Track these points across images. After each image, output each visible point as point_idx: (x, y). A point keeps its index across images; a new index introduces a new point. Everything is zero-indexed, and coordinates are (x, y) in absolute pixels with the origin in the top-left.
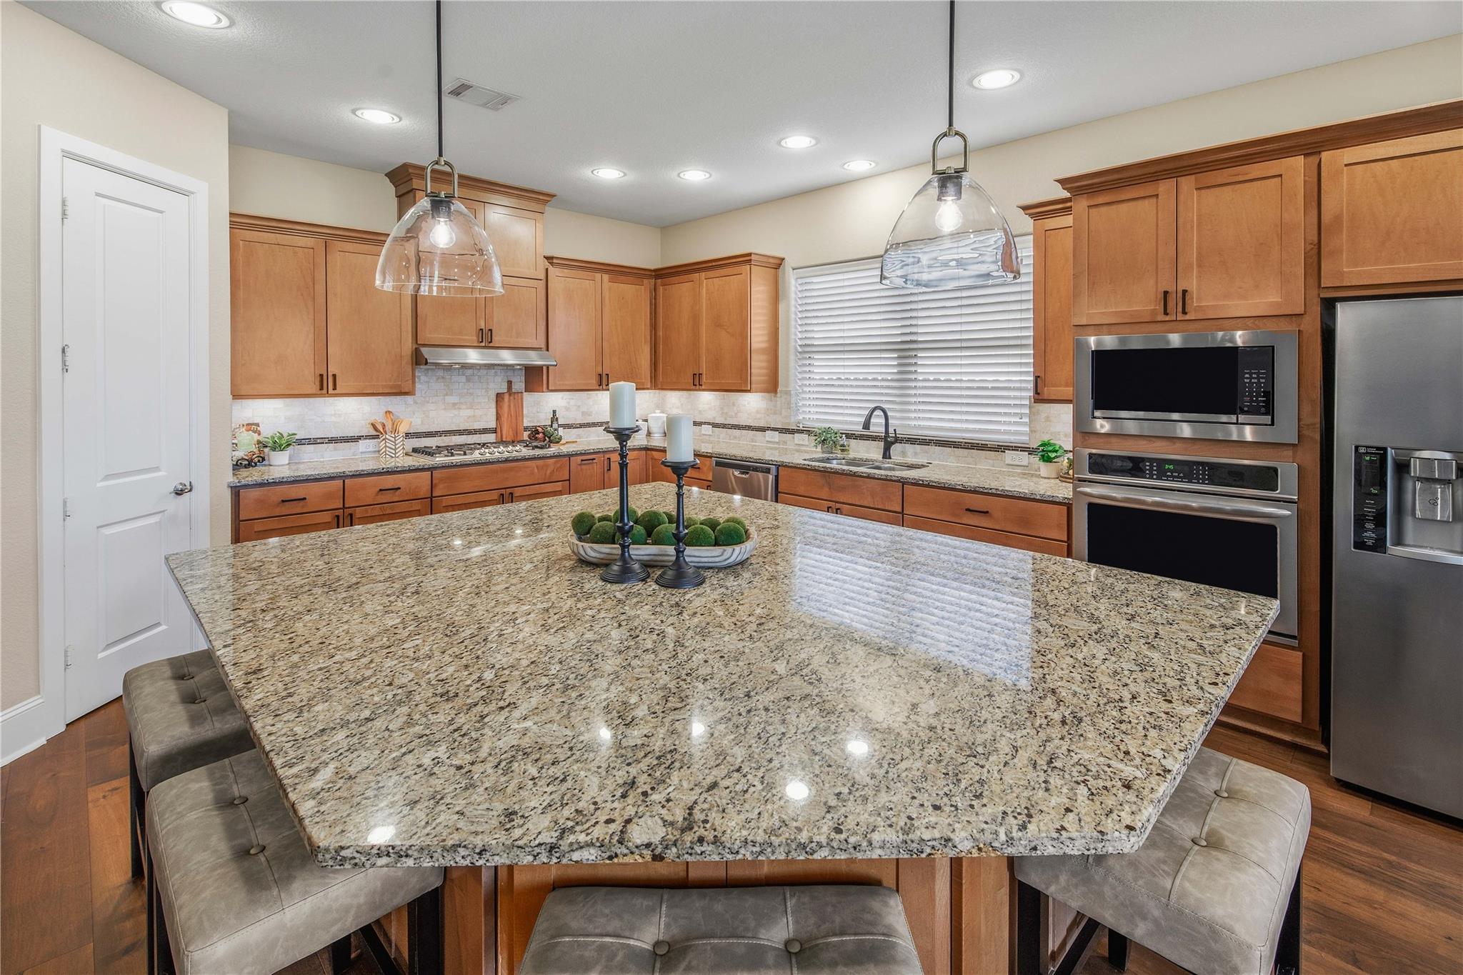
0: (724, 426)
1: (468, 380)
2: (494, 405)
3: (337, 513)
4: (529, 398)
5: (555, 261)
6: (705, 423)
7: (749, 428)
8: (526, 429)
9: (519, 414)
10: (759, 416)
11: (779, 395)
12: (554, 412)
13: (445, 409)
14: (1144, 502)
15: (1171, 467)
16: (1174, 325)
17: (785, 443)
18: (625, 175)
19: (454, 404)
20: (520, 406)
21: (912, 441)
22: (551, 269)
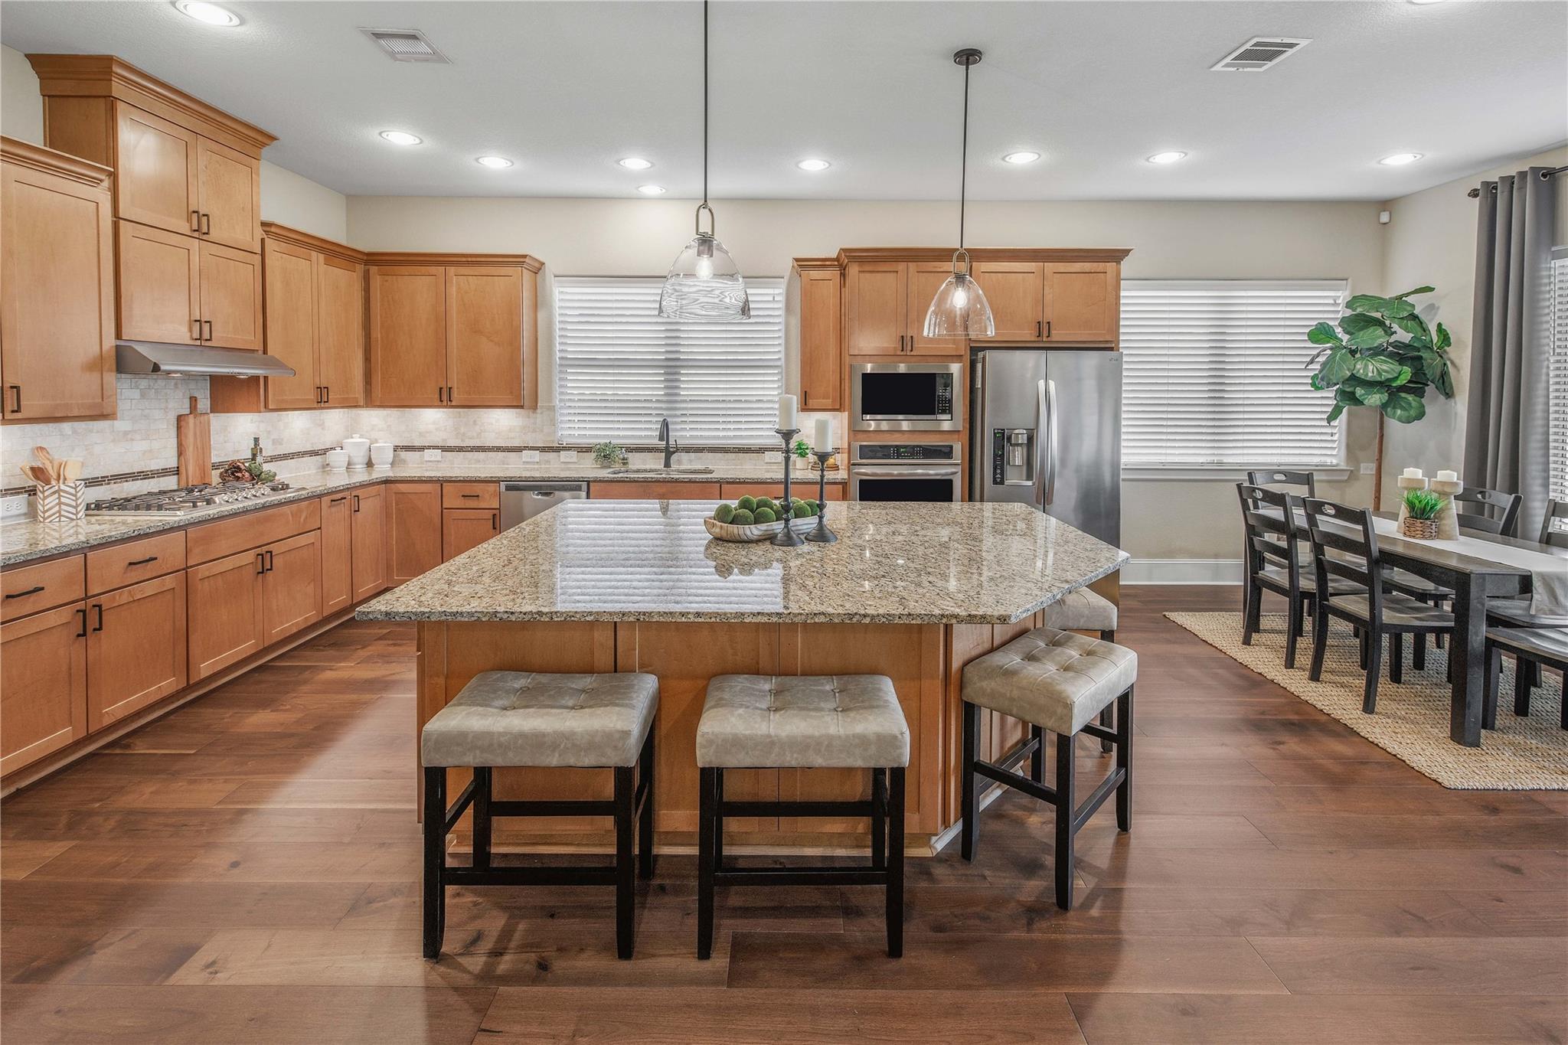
0: (460, 449)
1: (143, 396)
2: (173, 432)
3: (81, 605)
4: (217, 421)
5: (273, 229)
6: (429, 447)
7: (499, 449)
8: (215, 467)
9: (205, 447)
10: (512, 435)
11: (539, 411)
12: (256, 440)
13: (113, 441)
14: (892, 475)
15: (904, 450)
16: (903, 358)
17: (548, 462)
18: (422, 142)
19: (126, 433)
20: (205, 434)
21: (688, 450)
22: (267, 240)
